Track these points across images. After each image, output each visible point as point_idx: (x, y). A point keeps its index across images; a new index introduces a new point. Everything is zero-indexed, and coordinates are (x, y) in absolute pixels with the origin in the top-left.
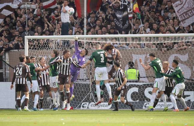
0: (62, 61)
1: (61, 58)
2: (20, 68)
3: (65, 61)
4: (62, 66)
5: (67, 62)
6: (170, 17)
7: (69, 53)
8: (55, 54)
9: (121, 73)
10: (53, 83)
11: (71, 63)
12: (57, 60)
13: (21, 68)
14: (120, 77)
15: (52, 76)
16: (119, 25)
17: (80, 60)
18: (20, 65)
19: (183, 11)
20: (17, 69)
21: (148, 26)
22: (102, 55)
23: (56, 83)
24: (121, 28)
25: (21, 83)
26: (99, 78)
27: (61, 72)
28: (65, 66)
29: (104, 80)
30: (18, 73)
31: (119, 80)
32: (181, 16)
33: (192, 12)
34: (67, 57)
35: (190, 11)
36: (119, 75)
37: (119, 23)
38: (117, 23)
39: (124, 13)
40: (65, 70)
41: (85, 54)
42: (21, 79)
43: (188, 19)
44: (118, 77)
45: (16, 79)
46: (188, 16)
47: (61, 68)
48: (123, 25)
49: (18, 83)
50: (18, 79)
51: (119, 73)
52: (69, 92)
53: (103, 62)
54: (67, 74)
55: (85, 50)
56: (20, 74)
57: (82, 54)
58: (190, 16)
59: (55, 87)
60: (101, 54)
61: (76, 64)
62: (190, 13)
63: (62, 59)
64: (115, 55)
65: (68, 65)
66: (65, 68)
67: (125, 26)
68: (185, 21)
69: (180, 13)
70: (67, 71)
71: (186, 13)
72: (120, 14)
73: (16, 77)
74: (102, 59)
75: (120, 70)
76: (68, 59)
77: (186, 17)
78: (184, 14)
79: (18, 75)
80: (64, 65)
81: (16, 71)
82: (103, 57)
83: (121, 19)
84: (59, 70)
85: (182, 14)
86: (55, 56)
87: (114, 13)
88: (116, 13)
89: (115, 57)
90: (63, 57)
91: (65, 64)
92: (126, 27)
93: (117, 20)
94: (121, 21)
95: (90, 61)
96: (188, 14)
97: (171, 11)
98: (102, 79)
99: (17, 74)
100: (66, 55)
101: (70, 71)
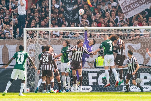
0: (76, 49)
1: (75, 47)
2: (46, 56)
3: (79, 50)
4: (76, 54)
5: (80, 50)
6: (102, 10)
7: (83, 43)
8: (66, 44)
9: (134, 60)
10: (65, 68)
11: (84, 51)
12: (72, 49)
13: (48, 56)
14: (133, 64)
15: (64, 62)
16: (68, 17)
17: (89, 49)
18: (46, 54)
19: (126, 4)
20: (43, 57)
21: (86, 17)
22: (111, 45)
23: (68, 68)
24: (70, 20)
25: (48, 69)
26: (108, 64)
27: (74, 59)
28: (79, 54)
29: (111, 66)
30: (45, 60)
31: (132, 66)
32: (124, 9)
33: (134, 5)
34: (81, 46)
35: (133, 5)
36: (133, 62)
37: (68, 15)
38: (67, 15)
39: (74, 7)
40: (78, 57)
41: (93, 44)
42: (48, 66)
43: (131, 12)
44: (132, 64)
45: (43, 66)
46: (131, 9)
47: (74, 56)
48: (73, 17)
49: (45, 69)
50: (45, 66)
51: (133, 61)
52: (81, 76)
53: (111, 50)
54: (80, 61)
55: (93, 41)
56: (47, 61)
57: (91, 44)
58: (132, 9)
59: (67, 72)
60: (110, 43)
61: (87, 52)
62: (133, 6)
63: (77, 48)
64: (121, 44)
65: (81, 53)
66: (78, 56)
67: (74, 18)
68: (127, 13)
69: (124, 6)
70: (80, 58)
71: (129, 6)
72: (70, 7)
73: (43, 64)
74: (110, 47)
75: (133, 58)
76: (82, 48)
77: (129, 10)
78: (127, 7)
79: (45, 62)
80: (77, 53)
81: (43, 58)
82: (111, 46)
83: (72, 12)
84: (72, 58)
85: (126, 7)
86: (66, 45)
87: (64, 6)
88: (66, 6)
89: (121, 46)
90: (77, 46)
91: (79, 52)
92: (76, 19)
93: (66, 13)
94: (71, 13)
95: (100, 49)
96: (131, 6)
97: (103, 4)
98: (110, 65)
99: (43, 61)
100: (80, 44)
101: (82, 59)
